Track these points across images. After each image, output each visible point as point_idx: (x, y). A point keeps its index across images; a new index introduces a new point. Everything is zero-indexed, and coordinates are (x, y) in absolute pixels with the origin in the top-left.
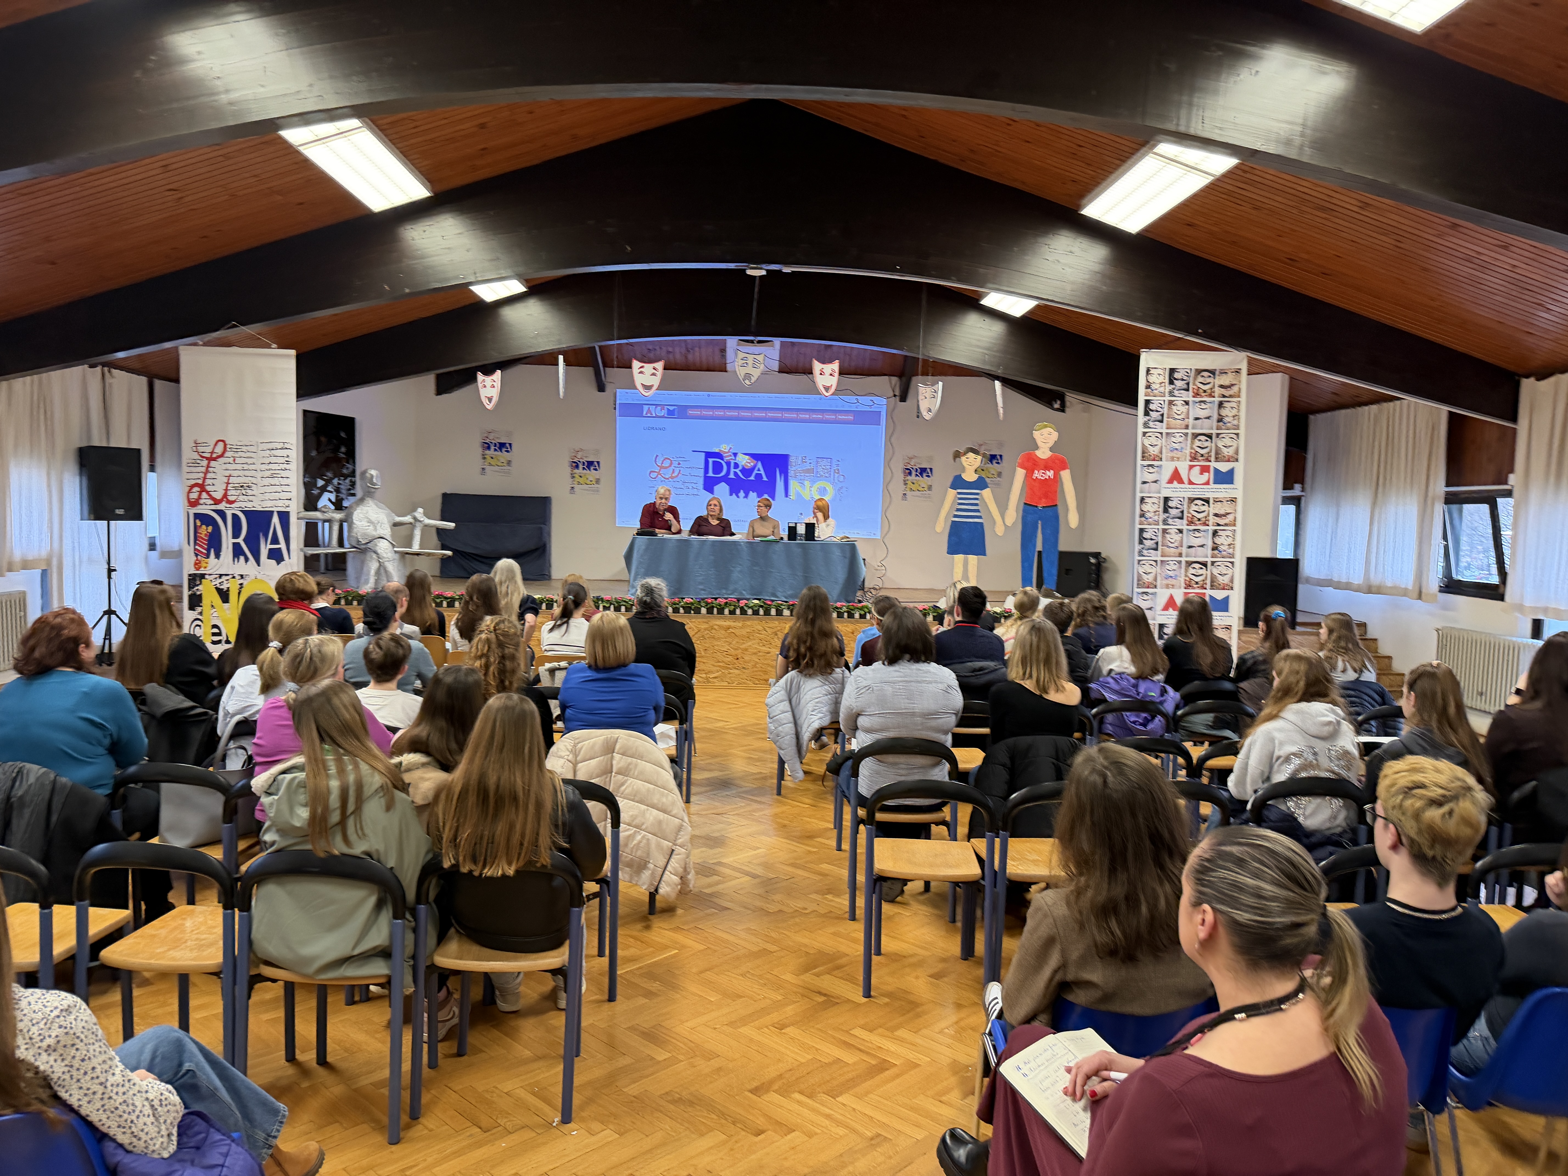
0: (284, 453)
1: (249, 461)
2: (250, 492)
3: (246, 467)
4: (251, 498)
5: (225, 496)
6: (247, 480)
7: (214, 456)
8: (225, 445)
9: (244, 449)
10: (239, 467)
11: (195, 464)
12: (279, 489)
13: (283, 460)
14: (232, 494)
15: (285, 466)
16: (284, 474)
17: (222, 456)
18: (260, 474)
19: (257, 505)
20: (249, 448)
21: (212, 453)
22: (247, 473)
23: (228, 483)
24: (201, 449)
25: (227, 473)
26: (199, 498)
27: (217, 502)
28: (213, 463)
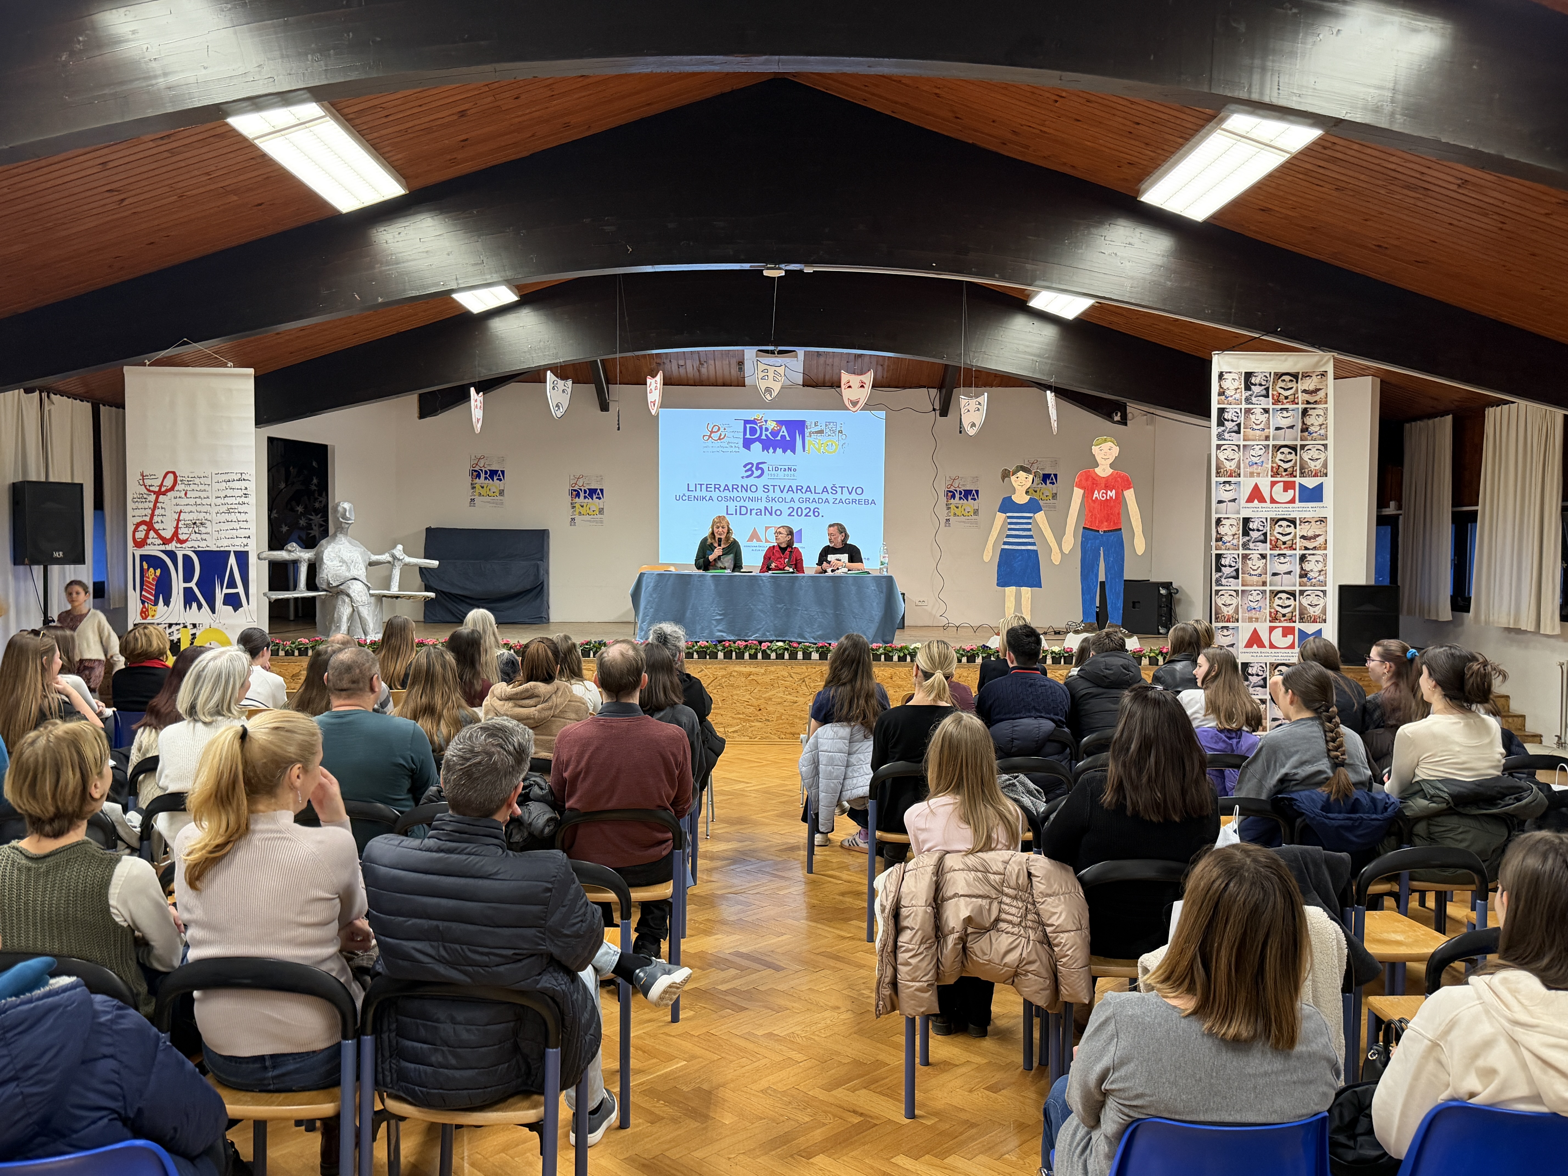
0: (243, 484)
1: (203, 494)
2: (203, 529)
3: (199, 501)
4: (204, 536)
5: (176, 534)
6: (201, 516)
7: (163, 489)
8: (176, 477)
9: (197, 481)
10: (192, 501)
11: (142, 498)
12: (236, 525)
13: (240, 493)
14: (183, 533)
15: (243, 499)
16: (242, 508)
17: (172, 489)
18: (214, 510)
19: (211, 545)
20: (202, 480)
21: (161, 486)
22: (199, 508)
23: (178, 520)
24: (148, 482)
25: (178, 509)
26: (147, 536)
27: (166, 541)
28: (161, 498)
